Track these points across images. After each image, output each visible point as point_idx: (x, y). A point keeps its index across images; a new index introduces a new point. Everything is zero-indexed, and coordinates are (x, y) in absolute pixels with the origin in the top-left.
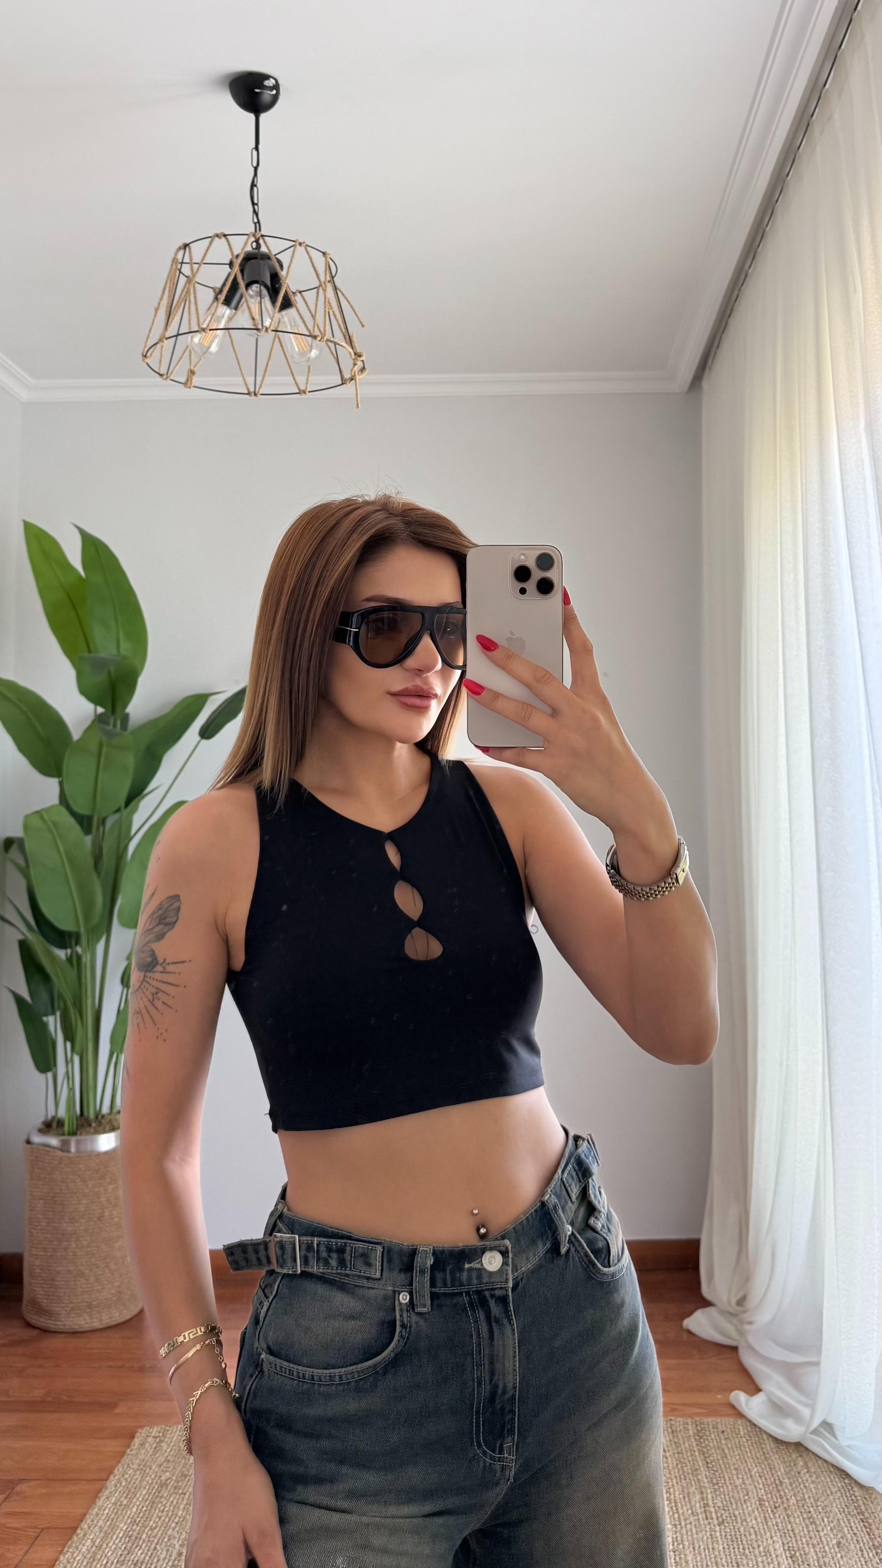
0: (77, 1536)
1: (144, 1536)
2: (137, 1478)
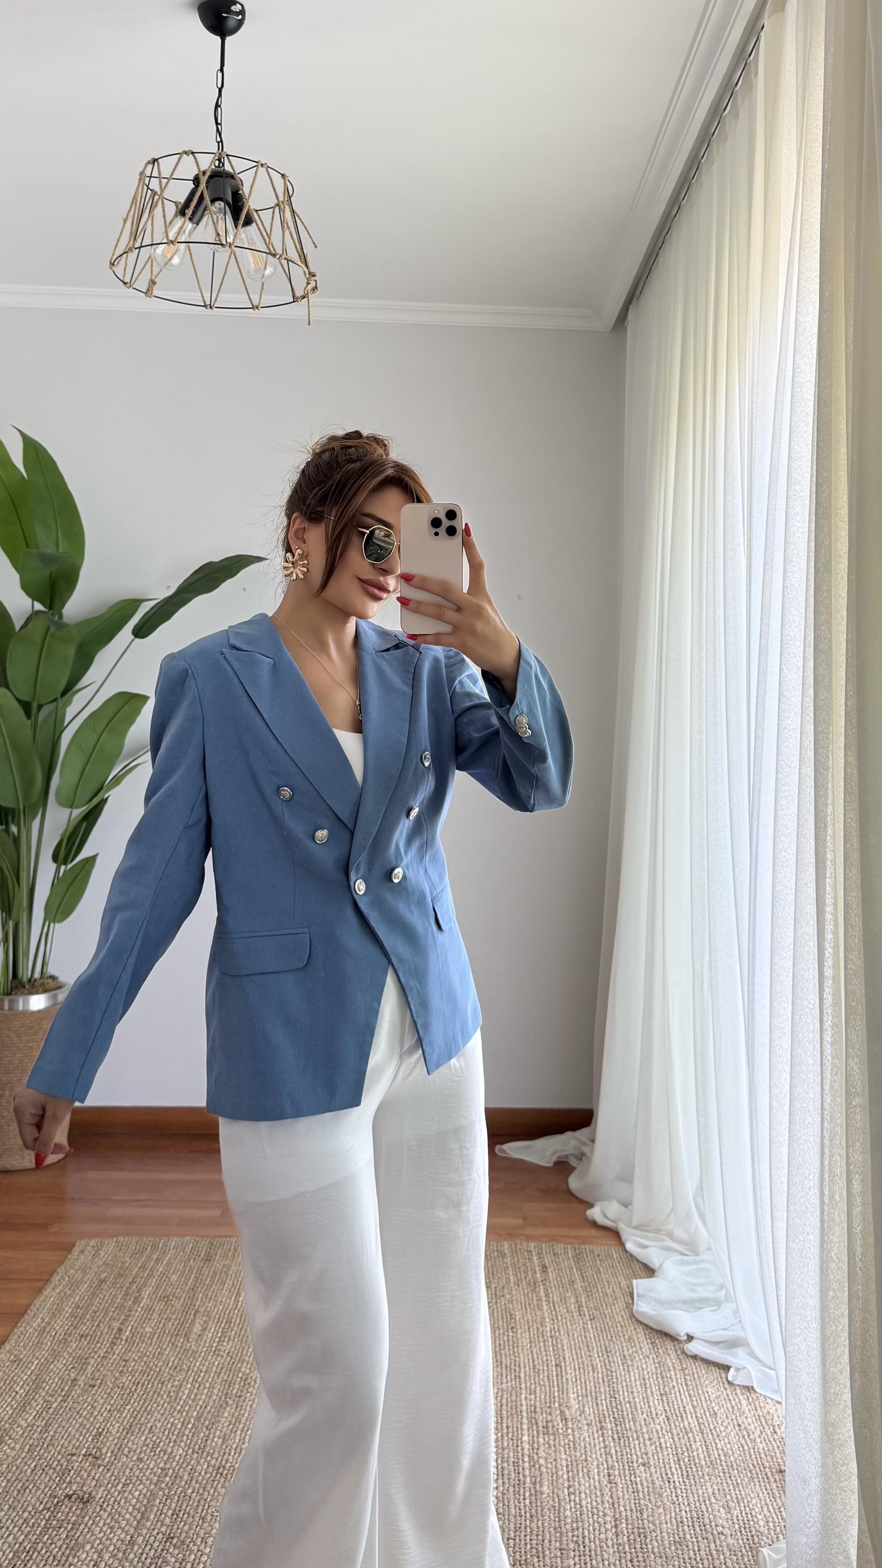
0: (28, 1315)
1: (88, 1317)
2: (79, 1275)
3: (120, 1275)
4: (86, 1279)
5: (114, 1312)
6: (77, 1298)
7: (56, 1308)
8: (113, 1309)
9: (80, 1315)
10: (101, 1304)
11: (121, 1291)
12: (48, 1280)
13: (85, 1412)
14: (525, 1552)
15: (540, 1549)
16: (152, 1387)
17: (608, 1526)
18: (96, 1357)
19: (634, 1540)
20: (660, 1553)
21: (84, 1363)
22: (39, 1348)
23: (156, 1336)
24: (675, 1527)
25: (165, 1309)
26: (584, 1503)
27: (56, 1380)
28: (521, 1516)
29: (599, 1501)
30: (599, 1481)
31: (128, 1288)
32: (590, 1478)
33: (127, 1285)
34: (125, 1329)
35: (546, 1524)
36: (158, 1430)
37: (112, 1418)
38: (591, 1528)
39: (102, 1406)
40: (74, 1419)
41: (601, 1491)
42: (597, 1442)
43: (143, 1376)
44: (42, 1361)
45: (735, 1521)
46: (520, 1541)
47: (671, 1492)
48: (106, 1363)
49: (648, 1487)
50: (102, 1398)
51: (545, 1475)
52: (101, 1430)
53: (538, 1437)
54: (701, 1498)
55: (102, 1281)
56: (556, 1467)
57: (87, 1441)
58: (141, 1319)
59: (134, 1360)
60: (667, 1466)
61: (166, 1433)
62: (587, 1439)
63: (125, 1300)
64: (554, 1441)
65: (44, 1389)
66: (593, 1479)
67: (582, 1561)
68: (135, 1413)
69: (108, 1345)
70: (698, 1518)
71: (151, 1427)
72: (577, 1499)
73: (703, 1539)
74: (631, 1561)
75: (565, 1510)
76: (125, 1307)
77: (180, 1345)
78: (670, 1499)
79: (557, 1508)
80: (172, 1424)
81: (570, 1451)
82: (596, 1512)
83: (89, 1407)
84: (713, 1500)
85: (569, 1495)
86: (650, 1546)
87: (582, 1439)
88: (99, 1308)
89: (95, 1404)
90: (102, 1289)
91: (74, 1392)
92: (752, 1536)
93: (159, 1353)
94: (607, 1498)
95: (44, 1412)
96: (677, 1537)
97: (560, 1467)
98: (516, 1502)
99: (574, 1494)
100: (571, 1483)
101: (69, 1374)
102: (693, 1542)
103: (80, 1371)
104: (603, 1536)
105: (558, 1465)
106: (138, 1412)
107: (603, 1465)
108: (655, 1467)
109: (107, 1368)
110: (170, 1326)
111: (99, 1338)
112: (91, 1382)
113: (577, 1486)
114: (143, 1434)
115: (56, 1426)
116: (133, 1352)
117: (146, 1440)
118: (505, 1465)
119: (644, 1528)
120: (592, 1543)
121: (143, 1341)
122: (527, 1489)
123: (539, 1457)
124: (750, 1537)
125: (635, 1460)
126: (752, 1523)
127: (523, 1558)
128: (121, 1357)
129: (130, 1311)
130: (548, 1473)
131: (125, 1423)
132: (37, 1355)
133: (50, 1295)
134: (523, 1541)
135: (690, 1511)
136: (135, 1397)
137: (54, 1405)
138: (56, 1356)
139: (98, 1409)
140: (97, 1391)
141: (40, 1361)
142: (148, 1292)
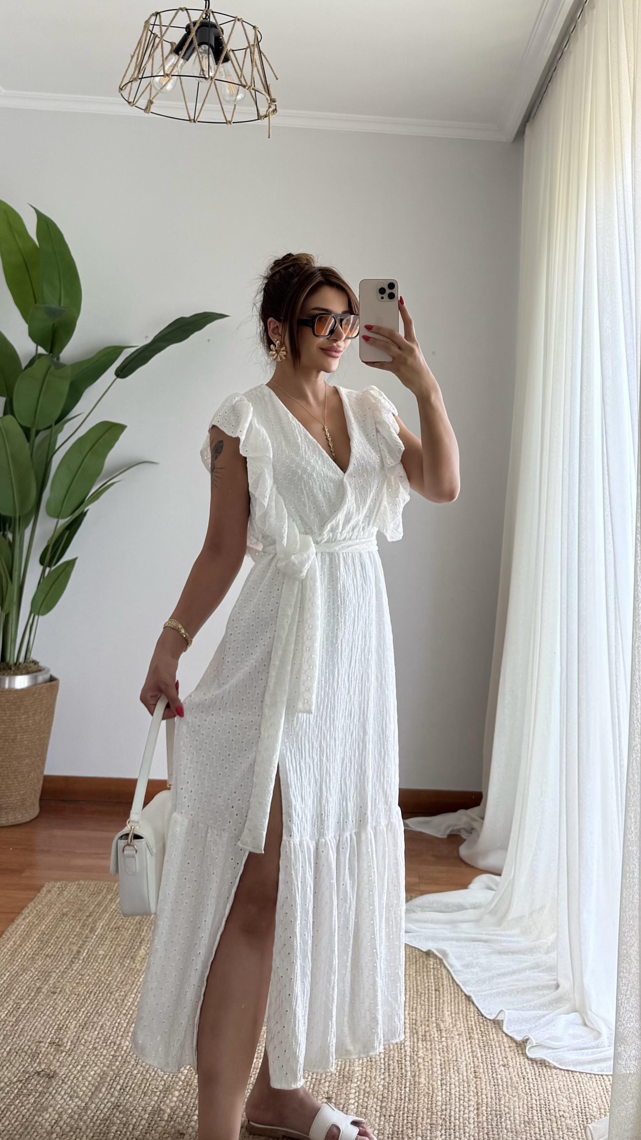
0: (3, 938)
1: (52, 941)
2: (46, 910)
3: (80, 910)
4: (51, 913)
5: (73, 938)
6: (44, 927)
7: (26, 934)
8: (73, 936)
9: (45, 940)
10: (63, 932)
11: (79, 923)
12: (19, 913)
13: (48, 1012)
14: (403, 1125)
15: (414, 1123)
16: (102, 996)
17: (471, 1108)
18: (57, 971)
19: (492, 1120)
20: (511, 1129)
21: (48, 976)
22: (11, 964)
23: (108, 957)
24: (526, 1111)
25: (116, 936)
26: (453, 1092)
27: (24, 988)
28: (401, 1100)
29: (466, 1089)
30: (467, 1076)
31: (85, 920)
32: (459, 1074)
33: (85, 918)
34: (82, 951)
35: (420, 1106)
36: (107, 1027)
37: (70, 1018)
38: (457, 1110)
39: (62, 1008)
40: (40, 1017)
41: (468, 1083)
42: (466, 1048)
43: (95, 987)
44: (13, 973)
45: (575, 1107)
46: (399, 1117)
47: (525, 1086)
48: (65, 976)
49: (507, 1082)
50: (62, 1002)
51: (422, 1071)
52: (61, 1026)
53: (417, 1043)
54: (549, 1091)
55: (64, 915)
56: (432, 1065)
57: (50, 1034)
58: (95, 945)
59: (89, 975)
60: (523, 1068)
61: (115, 1030)
62: (458, 1045)
63: (83, 929)
64: (431, 1045)
65: (14, 994)
66: (462, 1074)
67: (447, 1134)
68: (89, 1014)
69: (68, 963)
70: (545, 1105)
71: (102, 1025)
72: (448, 1088)
73: (547, 1120)
74: (487, 1134)
75: (437, 1096)
76: (83, 935)
77: (127, 965)
78: (524, 1091)
79: (431, 1095)
80: (119, 1023)
81: (444, 1054)
82: (462, 1098)
83: (51, 1009)
84: (559, 1092)
85: (442, 1085)
86: (504, 1124)
87: (453, 1045)
88: (61, 935)
89: (56, 1006)
90: (64, 921)
91: (39, 997)
92: (587, 1119)
93: (109, 971)
94: (472, 1089)
95: (15, 1012)
96: (526, 1119)
97: (435, 1065)
98: (399, 1089)
99: (446, 1085)
100: (444, 1077)
101: (34, 984)
102: (539, 1122)
103: (44, 982)
104: (466, 1116)
105: (434, 1064)
106: (91, 1014)
107: (470, 1064)
108: (513, 1068)
109: (66, 980)
110: (120, 950)
111: (61, 958)
112: (52, 990)
113: (449, 1079)
114: (95, 1030)
115: (25, 1022)
116: (88, 969)
117: (98, 1034)
118: (391, 1062)
119: (500, 1111)
120: (457, 1121)
121: (97, 962)
122: (408, 1080)
123: (418, 1057)
124: (585, 1120)
125: (496, 1061)
126: (587, 1109)
127: (401, 1129)
128: (78, 973)
129: (87, 937)
130: (425, 1069)
131: (81, 1021)
132: (9, 969)
133: (21, 924)
134: (401, 1118)
135: (540, 1100)
136: (89, 1001)
137: (23, 1006)
138: (25, 970)
139: (58, 1010)
140: (57, 997)
141: (11, 973)
142: (101, 924)
